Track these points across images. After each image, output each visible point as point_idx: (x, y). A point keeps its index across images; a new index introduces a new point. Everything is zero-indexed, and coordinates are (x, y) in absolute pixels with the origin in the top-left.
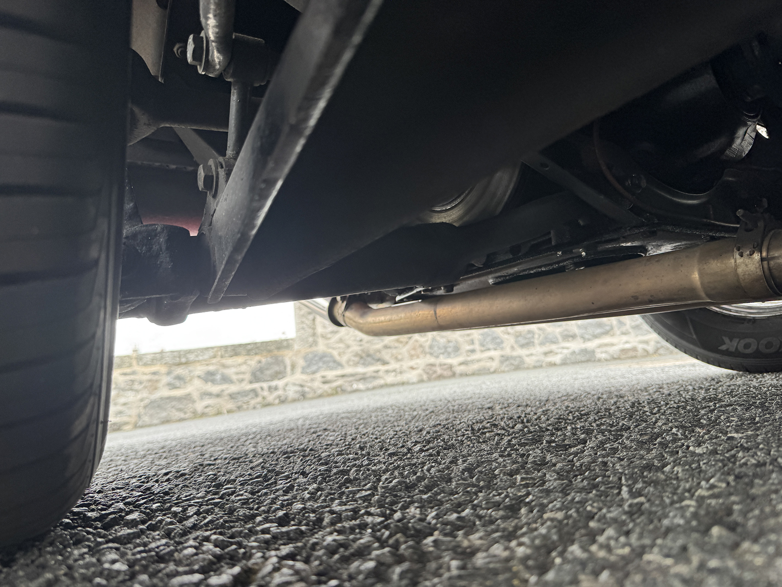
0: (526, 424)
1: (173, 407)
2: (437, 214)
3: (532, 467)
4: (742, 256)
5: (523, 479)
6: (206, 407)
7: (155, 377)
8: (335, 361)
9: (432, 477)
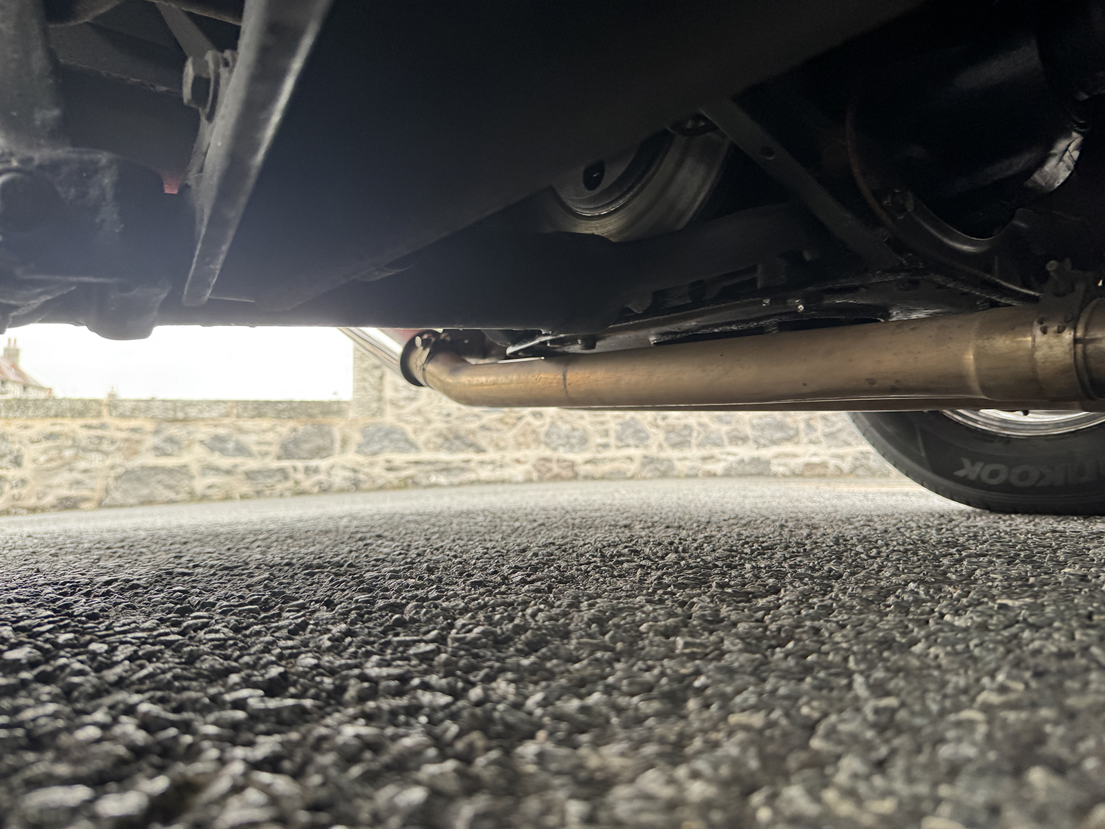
0: (682, 554)
1: (159, 482)
2: (584, 222)
3: (700, 625)
4: (1044, 331)
5: (687, 645)
6: (210, 487)
7: (136, 436)
8: (407, 441)
9: (539, 628)
